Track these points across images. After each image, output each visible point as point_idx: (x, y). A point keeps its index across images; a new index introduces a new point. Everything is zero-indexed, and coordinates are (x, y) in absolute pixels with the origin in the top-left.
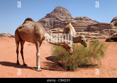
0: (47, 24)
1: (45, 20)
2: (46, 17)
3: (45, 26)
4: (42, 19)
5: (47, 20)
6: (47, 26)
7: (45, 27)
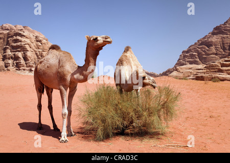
0: (216, 47)
1: (210, 40)
2: (213, 34)
3: (211, 52)
4: (204, 38)
5: (214, 39)
6: (214, 51)
7: (212, 54)
